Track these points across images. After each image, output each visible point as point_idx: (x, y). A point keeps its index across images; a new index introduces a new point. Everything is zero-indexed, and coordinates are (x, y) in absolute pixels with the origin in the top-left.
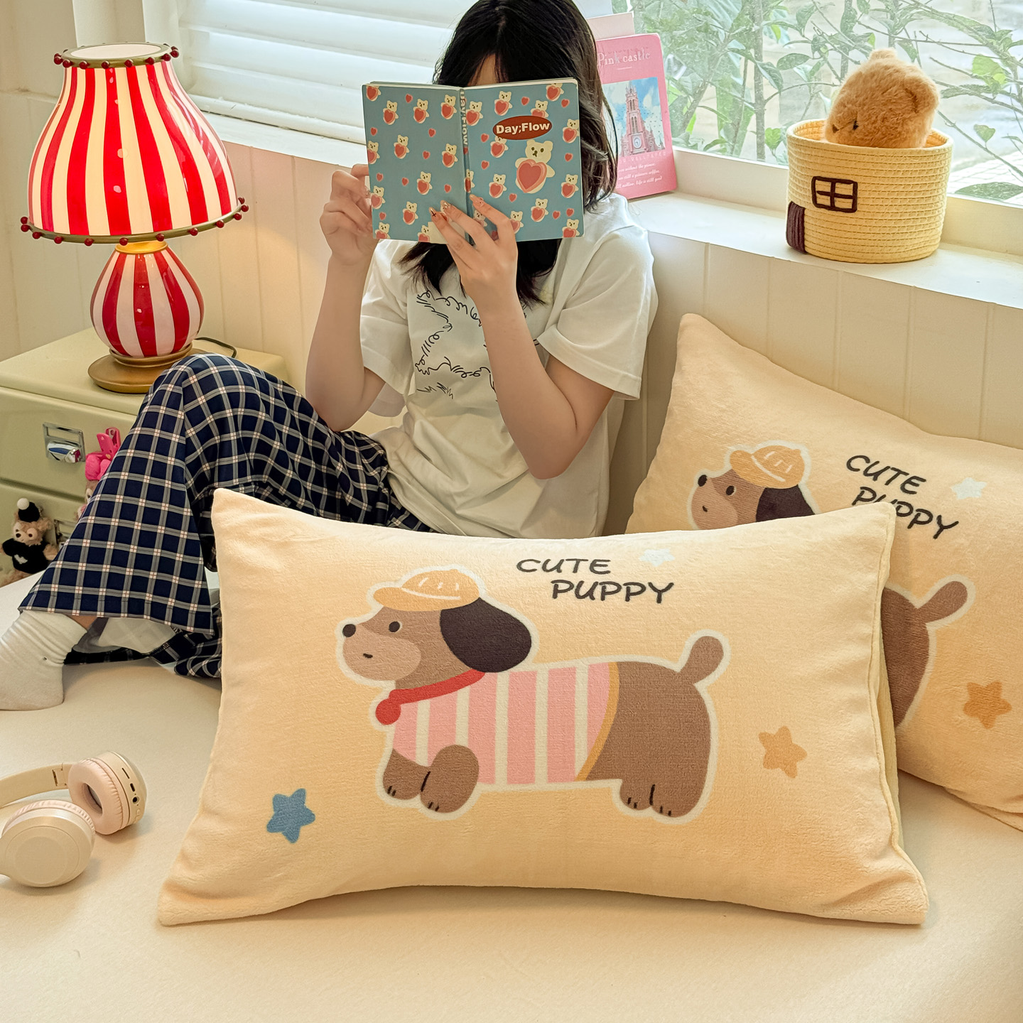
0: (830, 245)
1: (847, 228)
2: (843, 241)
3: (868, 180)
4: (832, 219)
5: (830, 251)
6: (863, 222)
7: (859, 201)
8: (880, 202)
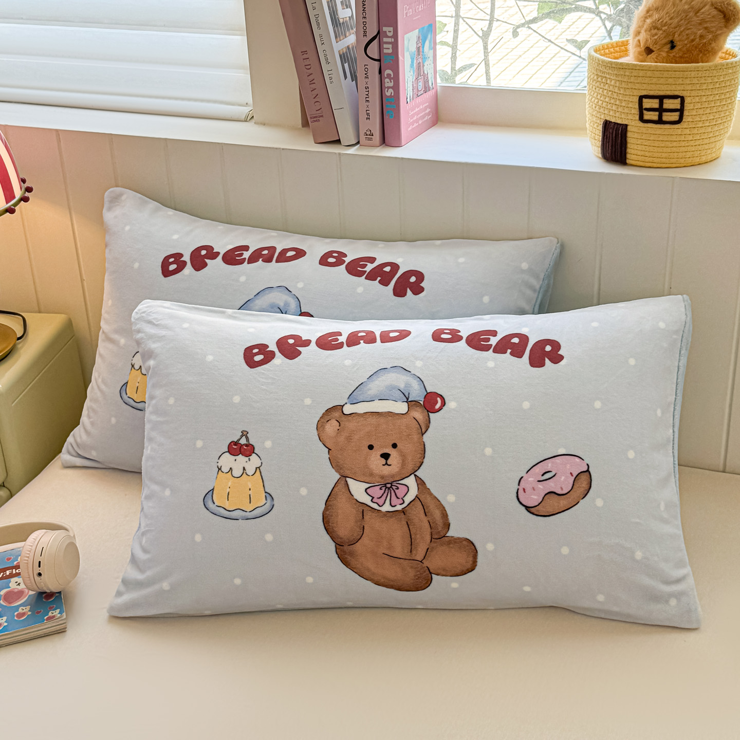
0: (656, 155)
1: (674, 138)
2: (669, 150)
3: (693, 93)
4: (659, 132)
5: (656, 160)
6: (687, 131)
7: (686, 113)
8: (701, 112)
